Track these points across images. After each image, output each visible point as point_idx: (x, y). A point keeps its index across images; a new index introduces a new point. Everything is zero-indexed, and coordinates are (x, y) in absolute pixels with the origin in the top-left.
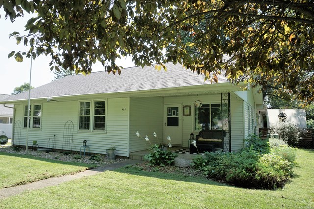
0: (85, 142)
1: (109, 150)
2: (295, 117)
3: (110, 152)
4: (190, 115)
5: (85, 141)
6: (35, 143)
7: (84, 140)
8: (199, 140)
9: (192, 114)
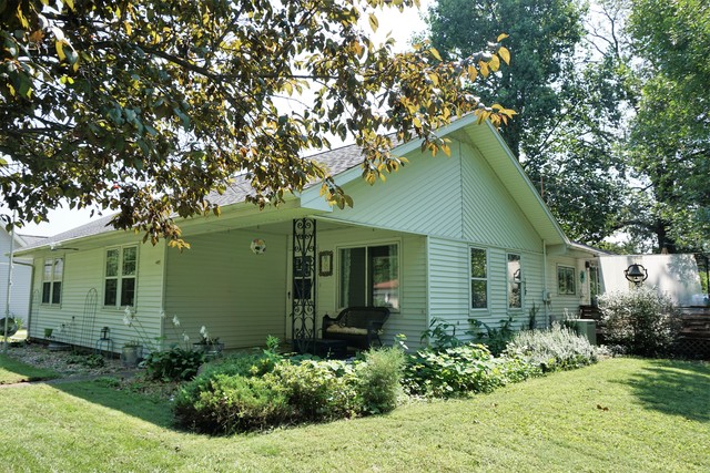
0: (106, 330)
1: (127, 346)
2: (670, 275)
3: (128, 350)
4: (330, 273)
5: (106, 328)
6: (49, 332)
7: (103, 325)
8: (329, 329)
9: (334, 271)
